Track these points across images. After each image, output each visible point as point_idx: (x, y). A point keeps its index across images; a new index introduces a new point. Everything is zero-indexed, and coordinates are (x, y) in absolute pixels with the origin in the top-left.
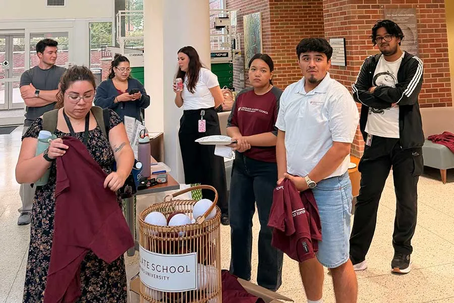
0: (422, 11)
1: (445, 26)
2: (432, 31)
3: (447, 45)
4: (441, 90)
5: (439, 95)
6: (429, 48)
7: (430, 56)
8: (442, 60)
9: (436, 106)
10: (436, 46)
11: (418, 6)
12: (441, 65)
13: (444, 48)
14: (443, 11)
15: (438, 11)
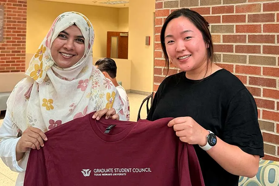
0: (9, 8)
1: (26, 19)
2: (15, 22)
3: (25, 32)
4: (17, 62)
5: (16, 65)
6: (12, 33)
7: (12, 38)
8: (21, 42)
9: (12, 71)
10: (17, 32)
11: (6, 4)
12: (19, 45)
13: (23, 34)
14: (26, 9)
15: (22, 9)
